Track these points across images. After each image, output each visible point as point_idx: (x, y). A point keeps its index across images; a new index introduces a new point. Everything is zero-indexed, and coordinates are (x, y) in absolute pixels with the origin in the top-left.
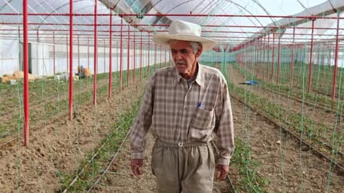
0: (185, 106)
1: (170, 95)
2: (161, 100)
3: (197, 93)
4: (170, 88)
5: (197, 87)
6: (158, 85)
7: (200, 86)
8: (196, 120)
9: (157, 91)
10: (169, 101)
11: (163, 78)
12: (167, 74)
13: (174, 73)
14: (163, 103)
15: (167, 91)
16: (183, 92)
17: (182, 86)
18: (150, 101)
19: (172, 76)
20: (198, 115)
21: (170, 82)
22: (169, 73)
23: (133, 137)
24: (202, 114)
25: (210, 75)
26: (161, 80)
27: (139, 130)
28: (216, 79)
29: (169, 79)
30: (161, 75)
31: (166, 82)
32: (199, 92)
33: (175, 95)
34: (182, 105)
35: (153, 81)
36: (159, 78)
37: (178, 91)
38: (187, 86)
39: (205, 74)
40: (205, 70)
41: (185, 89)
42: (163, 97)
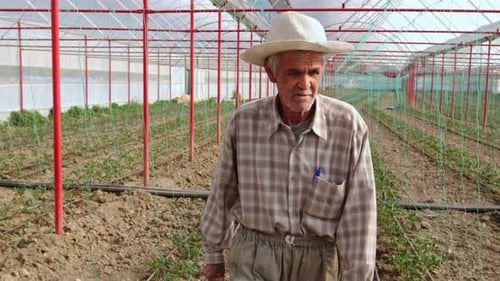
0: (291, 174)
1: (263, 153)
2: (247, 163)
3: (312, 150)
4: (263, 140)
5: (313, 139)
6: (241, 134)
7: (317, 137)
8: (314, 202)
9: (241, 145)
10: (262, 164)
11: (250, 121)
12: (257, 114)
13: (269, 111)
14: (251, 168)
15: (258, 146)
16: (286, 148)
17: (284, 137)
18: (230, 163)
19: (267, 117)
20: (317, 191)
21: (263, 128)
22: (261, 112)
23: (206, 224)
24: (323, 189)
25: (335, 117)
26: (246, 126)
27: (215, 212)
28: (346, 124)
29: (260, 123)
30: (246, 116)
31: (255, 128)
32: (316, 147)
33: (272, 153)
34: (286, 171)
35: (232, 128)
36: (241, 121)
37: (276, 146)
38: (293, 138)
39: (327, 115)
40: (327, 107)
41: (290, 142)
42: (251, 157)
